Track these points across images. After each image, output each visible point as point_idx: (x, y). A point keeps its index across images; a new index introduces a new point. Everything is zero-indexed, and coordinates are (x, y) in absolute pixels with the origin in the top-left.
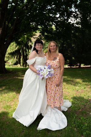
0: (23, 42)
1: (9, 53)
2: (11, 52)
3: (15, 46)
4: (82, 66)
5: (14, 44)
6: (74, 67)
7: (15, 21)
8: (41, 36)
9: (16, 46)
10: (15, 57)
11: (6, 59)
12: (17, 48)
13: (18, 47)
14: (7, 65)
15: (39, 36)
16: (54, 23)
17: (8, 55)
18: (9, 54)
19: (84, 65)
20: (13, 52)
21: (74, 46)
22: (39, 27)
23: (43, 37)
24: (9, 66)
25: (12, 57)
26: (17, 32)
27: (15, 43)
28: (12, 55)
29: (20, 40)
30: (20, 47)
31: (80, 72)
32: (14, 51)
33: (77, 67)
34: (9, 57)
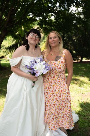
0: (21, 35)
1: (6, 48)
2: (8, 47)
3: (12, 40)
4: (84, 60)
6: (75, 61)
8: (39, 29)
9: (14, 40)
10: (12, 52)
12: (14, 43)
13: (15, 41)
14: (4, 60)
16: (53, 14)
19: (86, 60)
20: (11, 46)
21: (75, 39)
22: (37, 19)
23: (42, 30)
24: (7, 61)
25: (9, 52)
28: (9, 50)
29: (17, 33)
30: (17, 41)
31: (83, 68)
32: (12, 45)
33: (78, 61)
34: (6, 52)
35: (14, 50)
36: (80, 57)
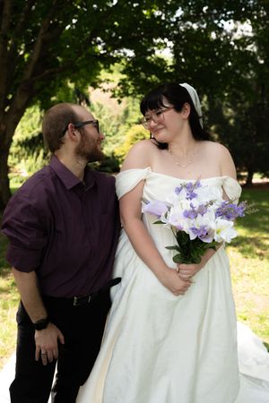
1: (19, 143)
2: (27, 139)
3: (38, 118)
4: (257, 179)
5: (35, 111)
7: (42, 32)
10: (38, 154)
11: (11, 160)
14: (15, 179)
15: (119, 85)
17: (16, 146)
18: (21, 146)
19: (262, 178)
20: (34, 138)
21: (230, 118)
24: (21, 182)
25: (28, 155)
26: (47, 71)
27: (38, 110)
28: (30, 148)
29: (55, 98)
32: (36, 135)
33: (241, 183)
34: (21, 153)
35: (43, 147)
36: (245, 171)
